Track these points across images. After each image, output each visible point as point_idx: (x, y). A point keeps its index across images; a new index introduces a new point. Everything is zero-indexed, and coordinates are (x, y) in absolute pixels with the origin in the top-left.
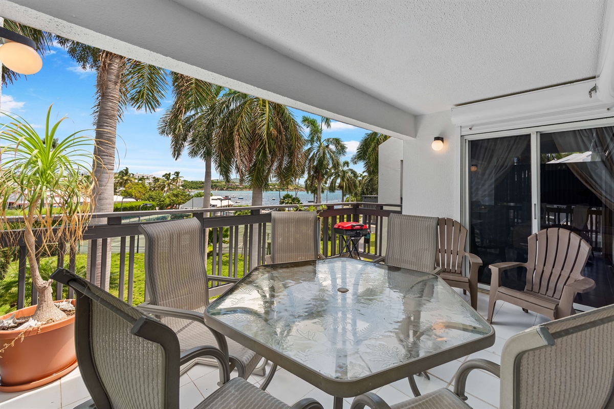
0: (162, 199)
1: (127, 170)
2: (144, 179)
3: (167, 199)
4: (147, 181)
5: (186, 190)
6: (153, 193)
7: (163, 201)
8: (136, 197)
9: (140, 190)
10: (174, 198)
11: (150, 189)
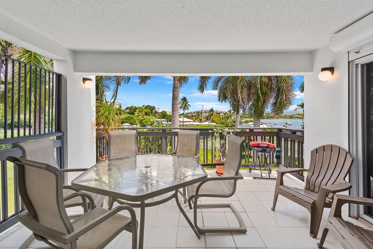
0: (227, 124)
1: (212, 109)
2: (220, 113)
3: (230, 124)
4: (221, 114)
5: (242, 119)
6: (223, 121)
7: (228, 125)
8: (216, 122)
9: (218, 119)
10: (234, 123)
11: (223, 119)
